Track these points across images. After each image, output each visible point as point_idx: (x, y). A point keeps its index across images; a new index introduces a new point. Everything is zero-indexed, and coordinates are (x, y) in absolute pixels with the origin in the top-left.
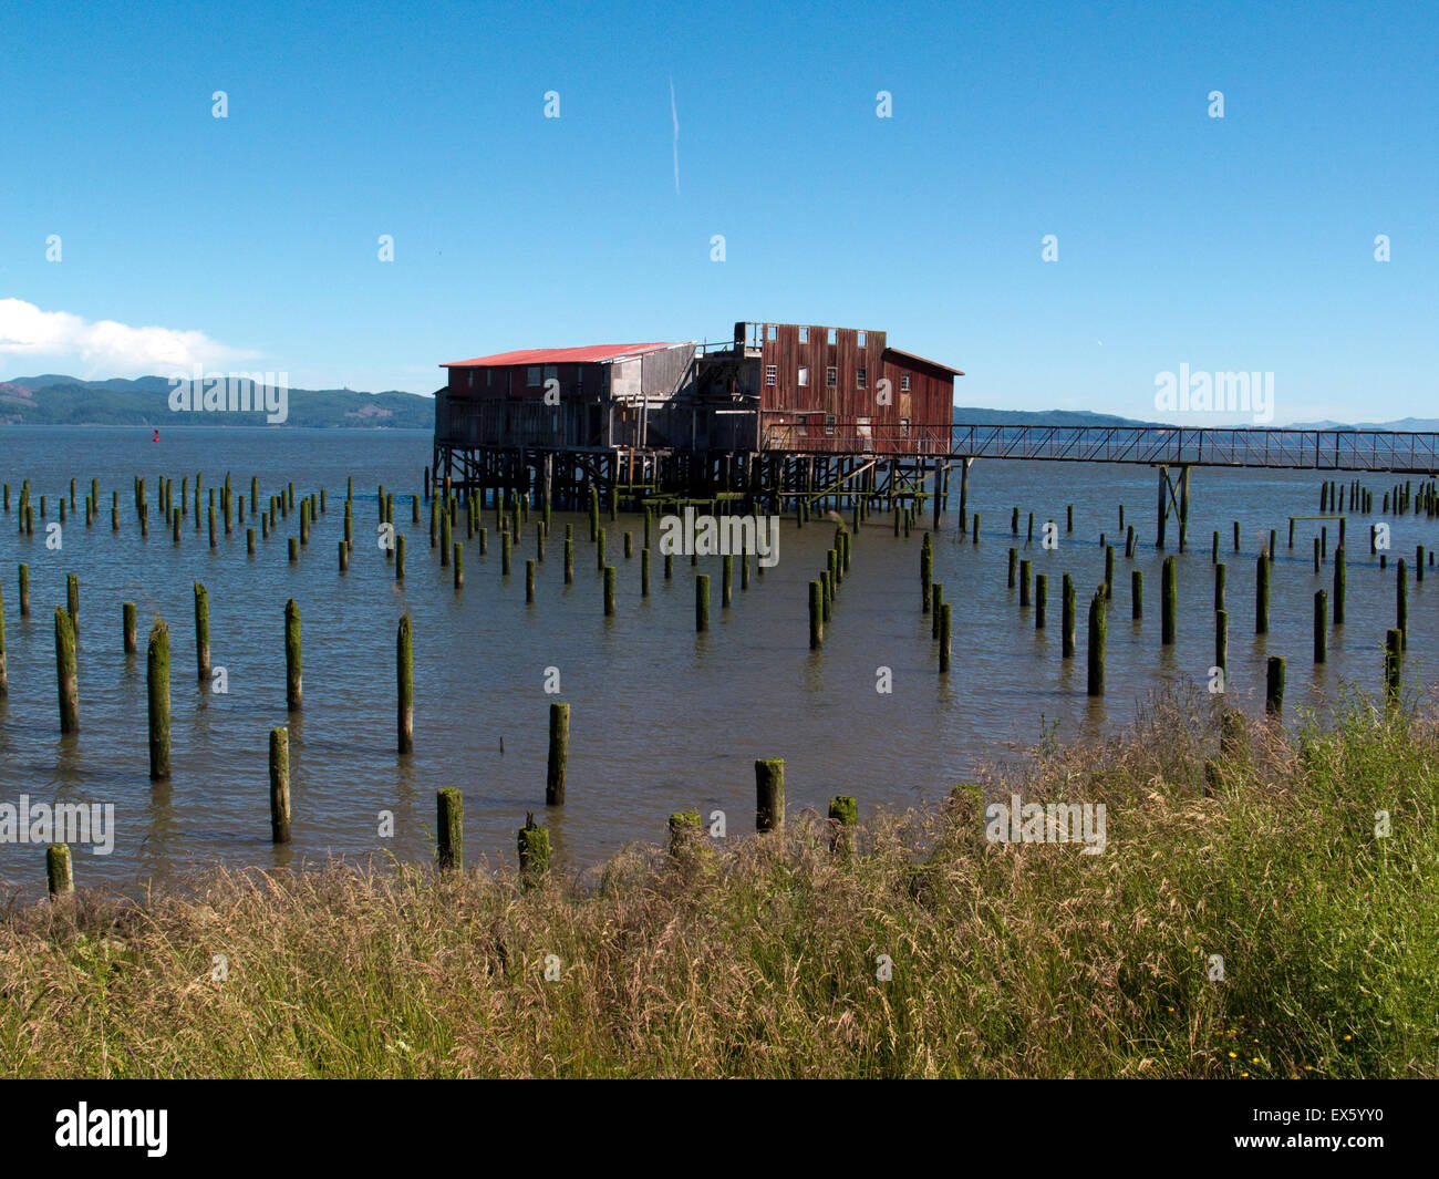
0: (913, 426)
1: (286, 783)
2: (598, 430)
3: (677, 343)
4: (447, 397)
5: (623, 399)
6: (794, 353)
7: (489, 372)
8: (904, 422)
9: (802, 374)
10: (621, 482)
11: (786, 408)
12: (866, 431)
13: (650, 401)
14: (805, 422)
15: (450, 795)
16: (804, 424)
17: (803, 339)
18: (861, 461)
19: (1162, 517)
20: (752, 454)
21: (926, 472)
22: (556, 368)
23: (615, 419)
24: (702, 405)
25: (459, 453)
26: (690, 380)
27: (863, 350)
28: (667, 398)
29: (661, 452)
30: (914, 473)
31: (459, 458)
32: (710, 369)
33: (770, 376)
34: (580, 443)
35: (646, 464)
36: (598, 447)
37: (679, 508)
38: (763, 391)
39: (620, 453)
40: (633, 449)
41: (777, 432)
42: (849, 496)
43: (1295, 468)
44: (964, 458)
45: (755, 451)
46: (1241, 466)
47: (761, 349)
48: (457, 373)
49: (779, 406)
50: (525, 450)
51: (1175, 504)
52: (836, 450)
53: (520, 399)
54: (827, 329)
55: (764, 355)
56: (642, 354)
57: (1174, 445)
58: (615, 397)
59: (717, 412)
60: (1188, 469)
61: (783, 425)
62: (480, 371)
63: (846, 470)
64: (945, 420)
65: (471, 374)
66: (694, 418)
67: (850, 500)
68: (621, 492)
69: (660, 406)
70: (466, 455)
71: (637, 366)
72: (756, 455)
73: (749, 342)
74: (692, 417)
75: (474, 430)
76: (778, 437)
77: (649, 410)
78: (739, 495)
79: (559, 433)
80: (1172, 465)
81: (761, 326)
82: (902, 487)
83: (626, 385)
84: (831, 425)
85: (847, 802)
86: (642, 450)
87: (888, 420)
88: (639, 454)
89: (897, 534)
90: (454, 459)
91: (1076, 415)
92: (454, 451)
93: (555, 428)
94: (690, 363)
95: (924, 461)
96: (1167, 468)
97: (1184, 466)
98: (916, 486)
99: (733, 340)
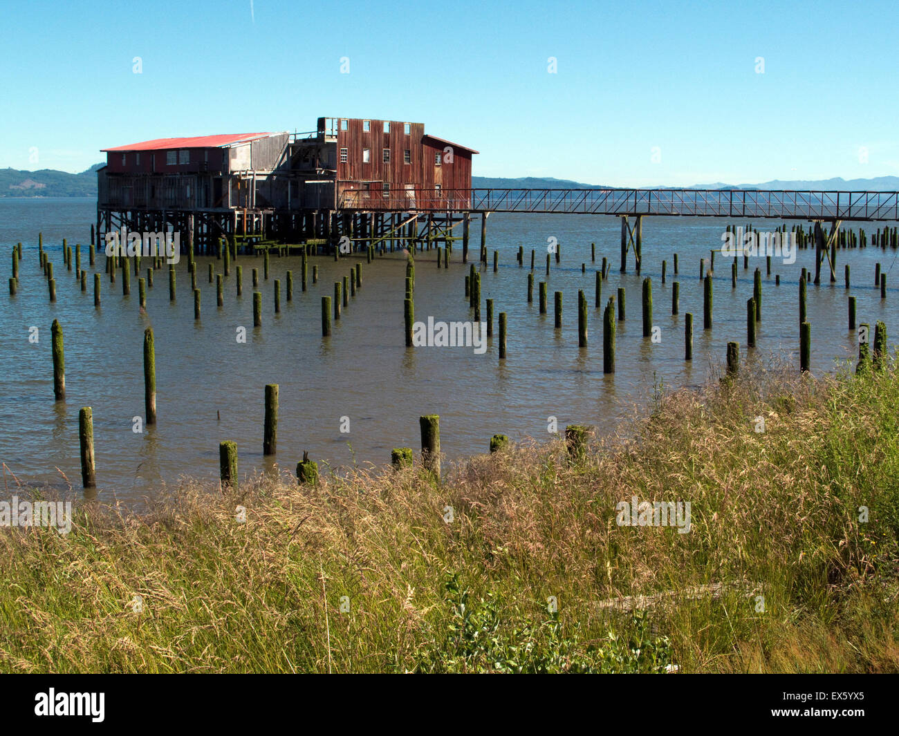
0: (443, 190)
1: (92, 445)
2: (220, 196)
3: (275, 132)
4: (107, 174)
5: (238, 173)
6: (360, 139)
7: (138, 155)
8: (437, 188)
9: (366, 155)
10: (238, 234)
11: (354, 178)
12: (412, 194)
13: (257, 175)
14: (368, 188)
15: (230, 446)
16: (368, 190)
17: (366, 129)
18: (407, 216)
19: (624, 251)
20: (331, 212)
21: (453, 222)
22: (188, 151)
23: (232, 187)
24: (295, 177)
25: (117, 214)
26: (285, 159)
27: (408, 137)
28: (269, 173)
29: (266, 212)
30: (444, 224)
31: (117, 218)
32: (299, 152)
33: (343, 156)
34: (207, 206)
35: (256, 220)
36: (221, 208)
37: (280, 251)
38: (338, 167)
39: (237, 213)
40: (246, 209)
41: (349, 196)
42: (399, 241)
43: (715, 216)
44: (483, 212)
45: (334, 209)
46: (678, 215)
47: (336, 136)
48: (113, 155)
49: (350, 177)
50: (166, 211)
51: (633, 242)
52: (390, 208)
53: (162, 174)
54: (382, 122)
55: (339, 141)
56: (251, 141)
57: (632, 201)
58: (233, 172)
59: (307, 182)
60: (641, 218)
61: (353, 191)
62: (131, 154)
63: (396, 222)
64: (466, 185)
65: (124, 157)
66: (289, 186)
67: (399, 242)
68: (239, 240)
69: (264, 178)
70: (122, 216)
71: (248, 149)
72: (334, 212)
73: (328, 131)
74: (287, 185)
75: (127, 197)
76: (349, 199)
77: (258, 181)
78: (323, 241)
79: (191, 198)
80: (631, 215)
81: (337, 120)
82: (436, 233)
83: (240, 163)
84: (387, 190)
85: (502, 439)
86: (253, 210)
87: (426, 186)
88: (251, 213)
89: (439, 266)
90: (113, 219)
91: (542, 180)
92: (112, 213)
93: (188, 195)
94: (285, 147)
95: (451, 214)
96: (627, 217)
97: (638, 215)
98: (447, 233)
99: (316, 130)
